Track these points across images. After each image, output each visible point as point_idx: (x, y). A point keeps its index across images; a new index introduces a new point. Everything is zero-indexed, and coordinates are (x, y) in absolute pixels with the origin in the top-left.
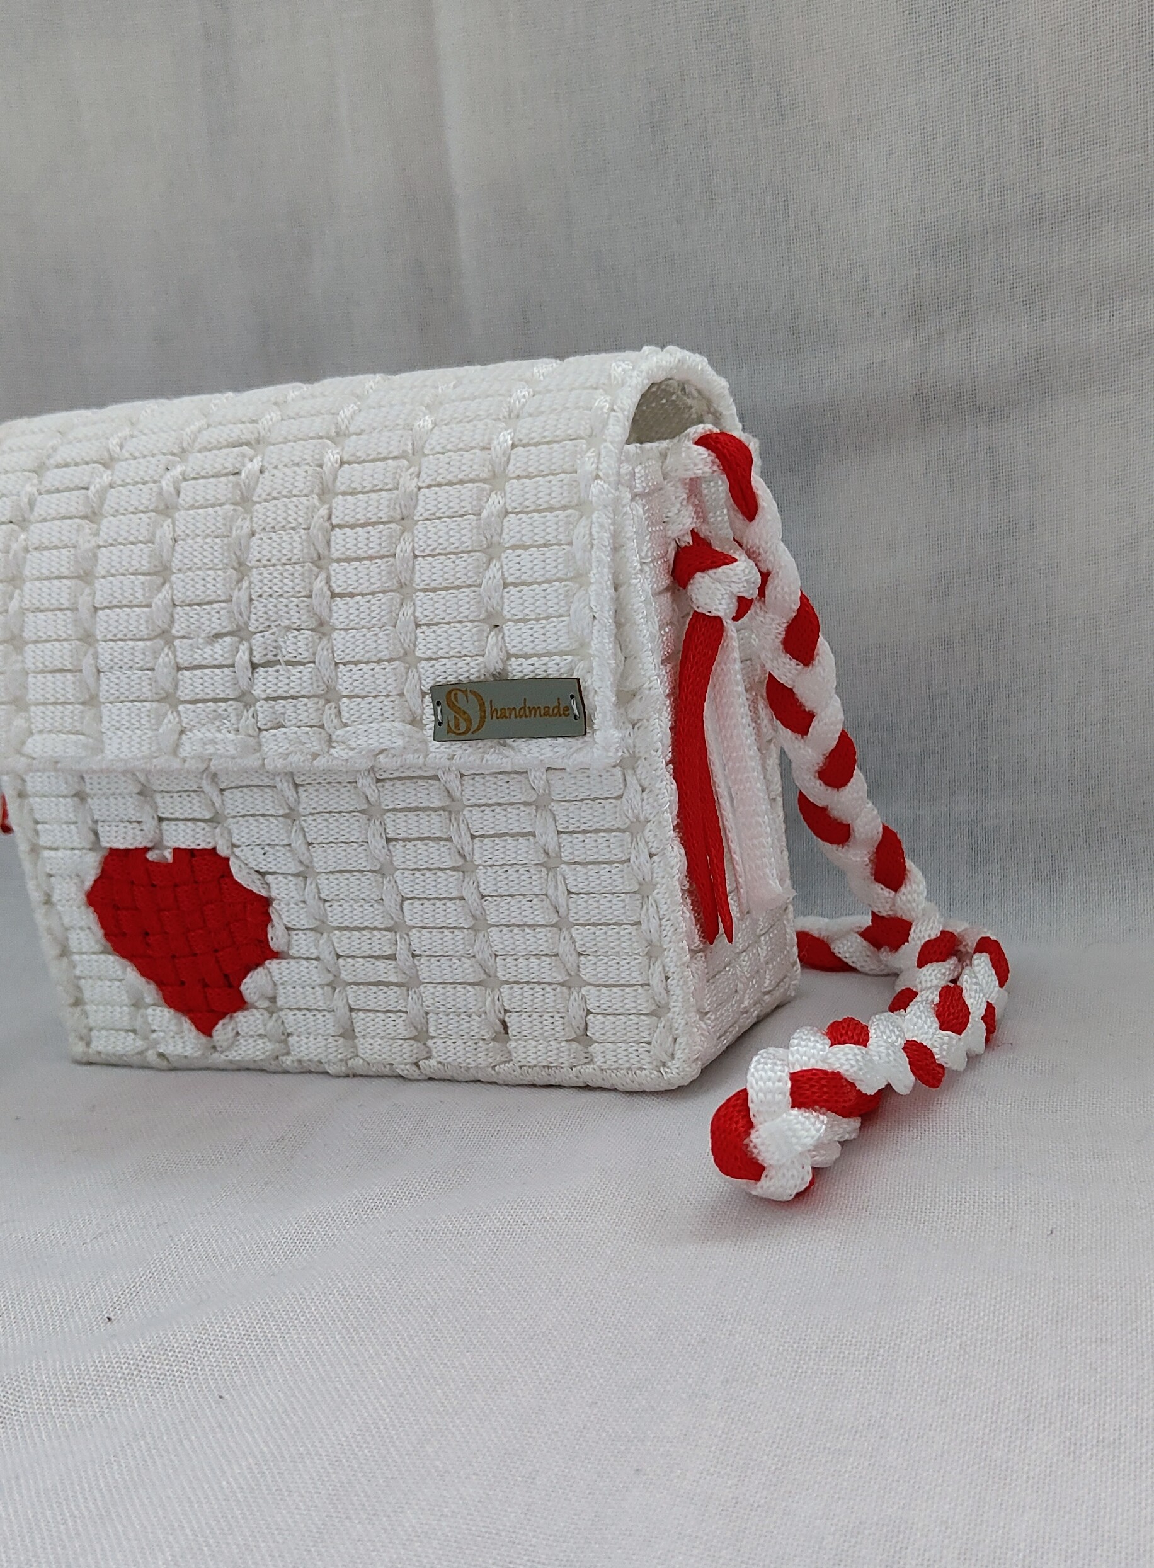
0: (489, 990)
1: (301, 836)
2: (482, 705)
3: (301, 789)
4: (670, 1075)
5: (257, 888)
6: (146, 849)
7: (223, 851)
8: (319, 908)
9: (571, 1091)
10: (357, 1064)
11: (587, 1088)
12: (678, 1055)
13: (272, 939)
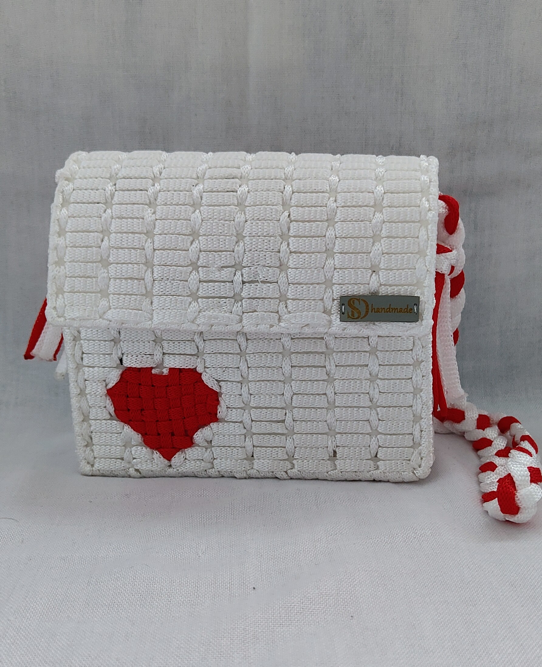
0: (329, 437)
1: (246, 363)
2: (367, 306)
3: (249, 341)
4: (419, 474)
5: (216, 388)
6: (152, 368)
7: (200, 370)
8: (248, 398)
9: (366, 483)
10: (253, 472)
11: (374, 481)
12: (423, 464)
13: (219, 412)
